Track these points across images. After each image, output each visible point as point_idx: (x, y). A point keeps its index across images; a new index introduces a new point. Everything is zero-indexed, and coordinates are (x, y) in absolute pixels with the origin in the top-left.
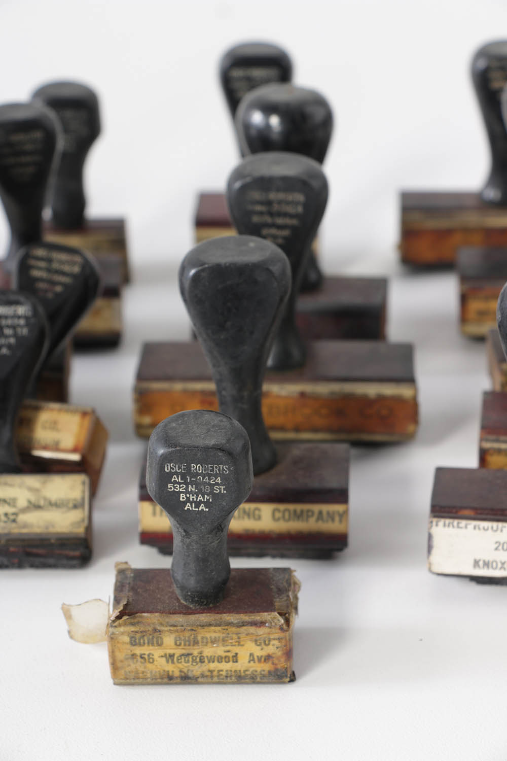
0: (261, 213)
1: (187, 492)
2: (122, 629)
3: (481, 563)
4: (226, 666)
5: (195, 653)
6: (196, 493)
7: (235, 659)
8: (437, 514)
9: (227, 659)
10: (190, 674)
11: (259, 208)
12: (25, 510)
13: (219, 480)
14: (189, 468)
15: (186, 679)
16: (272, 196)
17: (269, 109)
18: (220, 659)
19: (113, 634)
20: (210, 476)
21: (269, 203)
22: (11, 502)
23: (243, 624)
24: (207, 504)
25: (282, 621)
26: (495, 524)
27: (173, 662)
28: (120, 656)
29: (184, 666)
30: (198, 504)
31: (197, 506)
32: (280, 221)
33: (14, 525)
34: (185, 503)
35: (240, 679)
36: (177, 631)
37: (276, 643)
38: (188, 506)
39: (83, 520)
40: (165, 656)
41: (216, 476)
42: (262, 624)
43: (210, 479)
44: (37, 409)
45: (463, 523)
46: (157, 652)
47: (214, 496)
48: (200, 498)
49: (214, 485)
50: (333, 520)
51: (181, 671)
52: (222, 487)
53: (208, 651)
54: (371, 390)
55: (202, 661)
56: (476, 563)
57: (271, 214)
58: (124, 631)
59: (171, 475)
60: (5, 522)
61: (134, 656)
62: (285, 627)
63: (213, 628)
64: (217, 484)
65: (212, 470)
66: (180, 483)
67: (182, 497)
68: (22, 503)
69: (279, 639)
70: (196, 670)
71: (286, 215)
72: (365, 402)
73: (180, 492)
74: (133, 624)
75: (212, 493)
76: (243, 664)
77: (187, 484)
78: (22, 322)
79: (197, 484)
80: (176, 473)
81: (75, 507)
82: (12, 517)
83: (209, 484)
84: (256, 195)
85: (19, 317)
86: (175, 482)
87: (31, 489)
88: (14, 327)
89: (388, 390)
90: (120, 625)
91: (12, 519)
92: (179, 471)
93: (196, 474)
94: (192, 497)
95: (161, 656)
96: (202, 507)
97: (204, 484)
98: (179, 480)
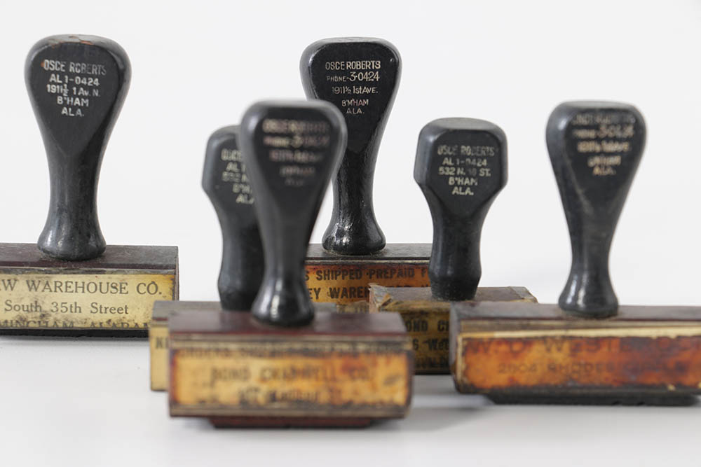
1: (456, 176)
6: (463, 176)
13: (485, 163)
14: (459, 149)
20: (477, 158)
24: (473, 188)
27: (435, 349)
30: (464, 188)
31: (464, 190)
34: (453, 187)
38: (455, 191)
40: (429, 341)
41: (482, 158)
43: (477, 162)
46: (421, 338)
47: (480, 179)
48: (467, 181)
49: (480, 168)
52: (487, 170)
59: (443, 157)
64: (483, 167)
65: (480, 153)
66: (450, 166)
67: (451, 181)
73: (449, 176)
74: (402, 307)
75: (477, 177)
77: (456, 166)
79: (466, 167)
80: (448, 156)
83: (476, 167)
86: (446, 165)
92: (450, 153)
93: (464, 157)
94: (460, 181)
95: (425, 342)
96: (468, 191)
97: (472, 166)
98: (450, 163)
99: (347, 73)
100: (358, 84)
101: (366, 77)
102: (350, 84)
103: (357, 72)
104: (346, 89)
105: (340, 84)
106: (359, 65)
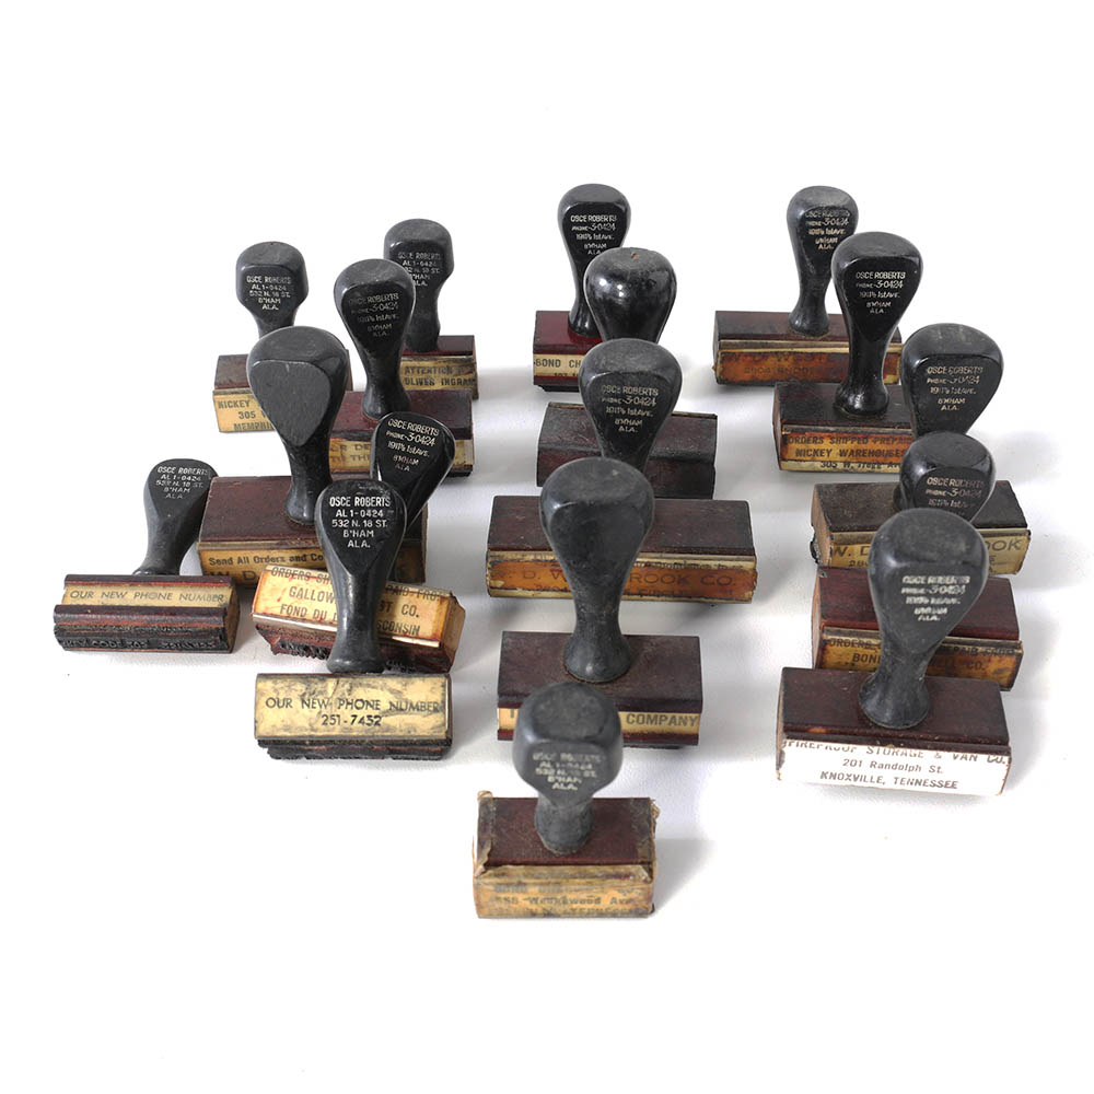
0: (615, 405)
1: (555, 775)
2: (487, 881)
3: (828, 776)
4: (587, 906)
5: (559, 897)
6: (565, 776)
7: (598, 901)
8: (791, 733)
9: (590, 902)
10: (553, 912)
11: (612, 400)
12: (387, 713)
13: (590, 766)
14: (558, 756)
15: (548, 915)
16: (626, 390)
17: (614, 277)
18: (582, 902)
19: (478, 884)
20: (580, 764)
21: (624, 396)
22: (374, 704)
23: (609, 876)
24: (575, 784)
25: (646, 874)
26: (846, 746)
27: (537, 903)
28: (484, 899)
29: (547, 905)
30: (566, 784)
31: (566, 786)
32: (633, 412)
33: (377, 727)
34: (553, 783)
35: (601, 914)
36: (541, 884)
37: (639, 891)
38: (555, 785)
39: (444, 725)
40: (529, 899)
41: (587, 763)
42: (627, 876)
43: (580, 766)
44: (397, 591)
45: (816, 744)
46: (520, 897)
47: (584, 779)
48: (569, 780)
49: (584, 770)
50: (685, 724)
51: (544, 909)
52: (592, 772)
53: (570, 896)
54: (713, 562)
55: (565, 902)
56: (824, 775)
57: (625, 406)
58: (490, 881)
59: (539, 762)
60: (368, 724)
61: (498, 899)
62: (649, 879)
63: (577, 881)
64: (588, 770)
65: (583, 759)
66: (548, 768)
67: (550, 779)
68: (385, 706)
69: (642, 889)
70: (560, 908)
71: (639, 407)
72: (708, 571)
73: (547, 776)
74: (497, 876)
75: (582, 777)
76: (605, 903)
77: (556, 769)
78: (381, 514)
79: (567, 770)
80: (545, 761)
81: (436, 710)
82: (375, 720)
83: (579, 769)
84: (611, 389)
85: (378, 508)
86: (543, 768)
87: (392, 691)
88: (374, 520)
89: (730, 562)
90: (485, 877)
91: (375, 721)
92: (549, 759)
93: (566, 762)
94: (560, 779)
95: (525, 899)
96: (570, 787)
97: (574, 769)
98: (549, 765)
99: (875, 281)
100: (883, 290)
101: (891, 285)
102: (876, 290)
103: (884, 280)
104: (873, 294)
105: (868, 290)
106: (886, 275)
